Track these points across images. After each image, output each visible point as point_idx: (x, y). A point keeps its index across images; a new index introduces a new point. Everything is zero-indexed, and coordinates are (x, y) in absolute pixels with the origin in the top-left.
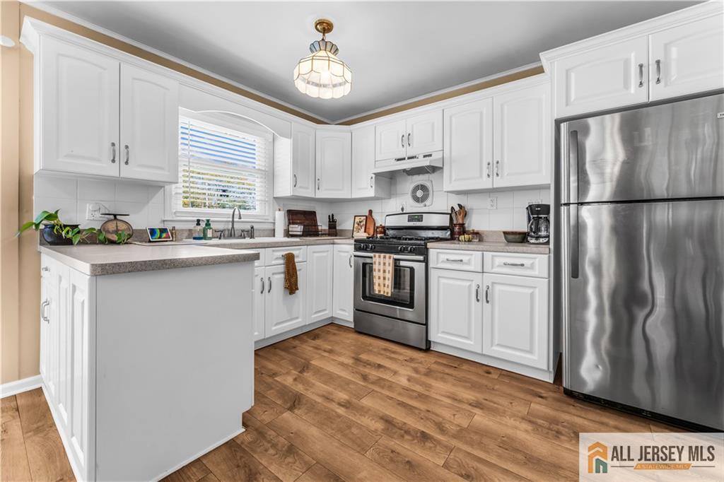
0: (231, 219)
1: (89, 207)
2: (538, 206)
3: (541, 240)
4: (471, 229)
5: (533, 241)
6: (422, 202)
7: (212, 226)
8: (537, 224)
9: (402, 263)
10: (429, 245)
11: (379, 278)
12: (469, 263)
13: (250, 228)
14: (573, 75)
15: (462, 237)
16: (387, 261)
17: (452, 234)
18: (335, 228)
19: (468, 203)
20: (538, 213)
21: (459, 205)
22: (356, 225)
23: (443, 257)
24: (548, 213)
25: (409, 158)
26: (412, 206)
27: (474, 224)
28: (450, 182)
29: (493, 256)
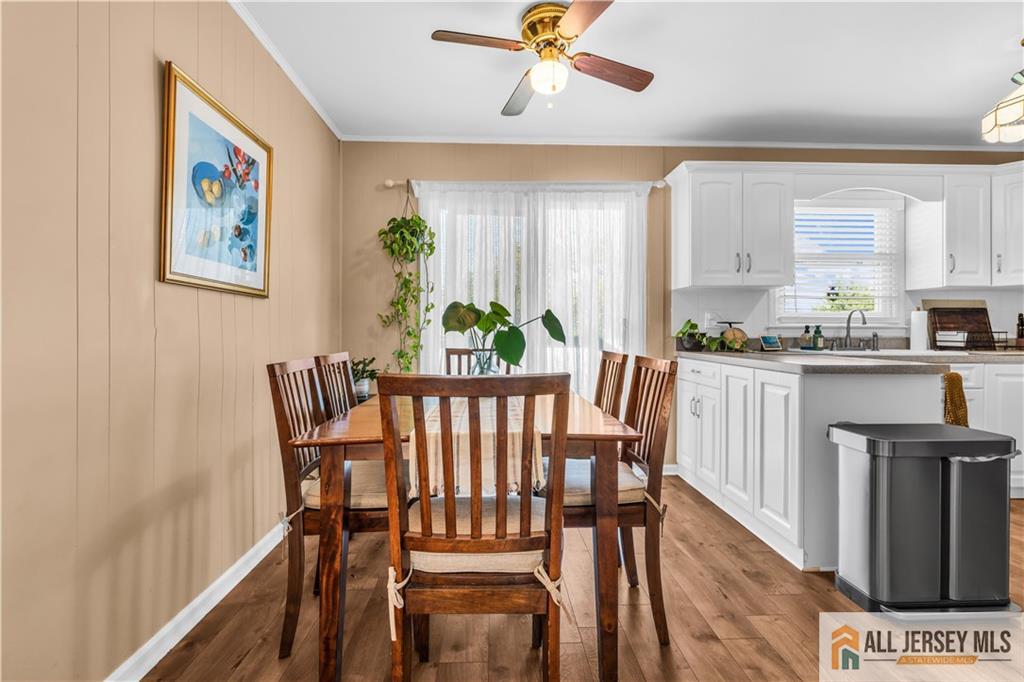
0: (845, 325)
1: (708, 316)
7: (823, 334)
13: (871, 336)
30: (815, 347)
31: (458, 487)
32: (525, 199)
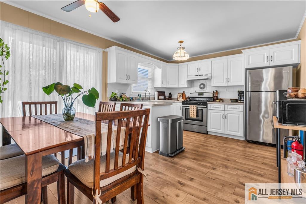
0: (145, 94)
1: (117, 91)
2: (241, 91)
3: (242, 101)
4: (220, 98)
5: (239, 102)
6: (203, 89)
7: (141, 96)
8: (241, 97)
9: (199, 108)
10: (208, 103)
11: (192, 113)
12: (220, 108)
13: (149, 97)
14: (250, 57)
15: (217, 101)
16: (194, 107)
17: (214, 99)
18: (171, 97)
19: (218, 90)
20: (241, 93)
21: (216, 90)
22: (179, 96)
23: (212, 106)
24: (244, 94)
25: (200, 75)
26: (199, 90)
27: (221, 96)
28: (214, 83)
29: (228, 106)
30: (140, 100)
31: (102, 153)
32: (58, 43)
